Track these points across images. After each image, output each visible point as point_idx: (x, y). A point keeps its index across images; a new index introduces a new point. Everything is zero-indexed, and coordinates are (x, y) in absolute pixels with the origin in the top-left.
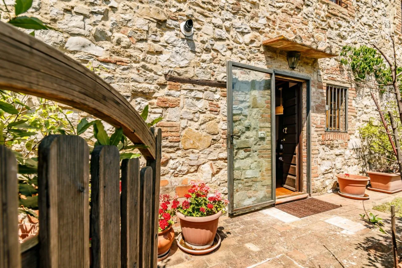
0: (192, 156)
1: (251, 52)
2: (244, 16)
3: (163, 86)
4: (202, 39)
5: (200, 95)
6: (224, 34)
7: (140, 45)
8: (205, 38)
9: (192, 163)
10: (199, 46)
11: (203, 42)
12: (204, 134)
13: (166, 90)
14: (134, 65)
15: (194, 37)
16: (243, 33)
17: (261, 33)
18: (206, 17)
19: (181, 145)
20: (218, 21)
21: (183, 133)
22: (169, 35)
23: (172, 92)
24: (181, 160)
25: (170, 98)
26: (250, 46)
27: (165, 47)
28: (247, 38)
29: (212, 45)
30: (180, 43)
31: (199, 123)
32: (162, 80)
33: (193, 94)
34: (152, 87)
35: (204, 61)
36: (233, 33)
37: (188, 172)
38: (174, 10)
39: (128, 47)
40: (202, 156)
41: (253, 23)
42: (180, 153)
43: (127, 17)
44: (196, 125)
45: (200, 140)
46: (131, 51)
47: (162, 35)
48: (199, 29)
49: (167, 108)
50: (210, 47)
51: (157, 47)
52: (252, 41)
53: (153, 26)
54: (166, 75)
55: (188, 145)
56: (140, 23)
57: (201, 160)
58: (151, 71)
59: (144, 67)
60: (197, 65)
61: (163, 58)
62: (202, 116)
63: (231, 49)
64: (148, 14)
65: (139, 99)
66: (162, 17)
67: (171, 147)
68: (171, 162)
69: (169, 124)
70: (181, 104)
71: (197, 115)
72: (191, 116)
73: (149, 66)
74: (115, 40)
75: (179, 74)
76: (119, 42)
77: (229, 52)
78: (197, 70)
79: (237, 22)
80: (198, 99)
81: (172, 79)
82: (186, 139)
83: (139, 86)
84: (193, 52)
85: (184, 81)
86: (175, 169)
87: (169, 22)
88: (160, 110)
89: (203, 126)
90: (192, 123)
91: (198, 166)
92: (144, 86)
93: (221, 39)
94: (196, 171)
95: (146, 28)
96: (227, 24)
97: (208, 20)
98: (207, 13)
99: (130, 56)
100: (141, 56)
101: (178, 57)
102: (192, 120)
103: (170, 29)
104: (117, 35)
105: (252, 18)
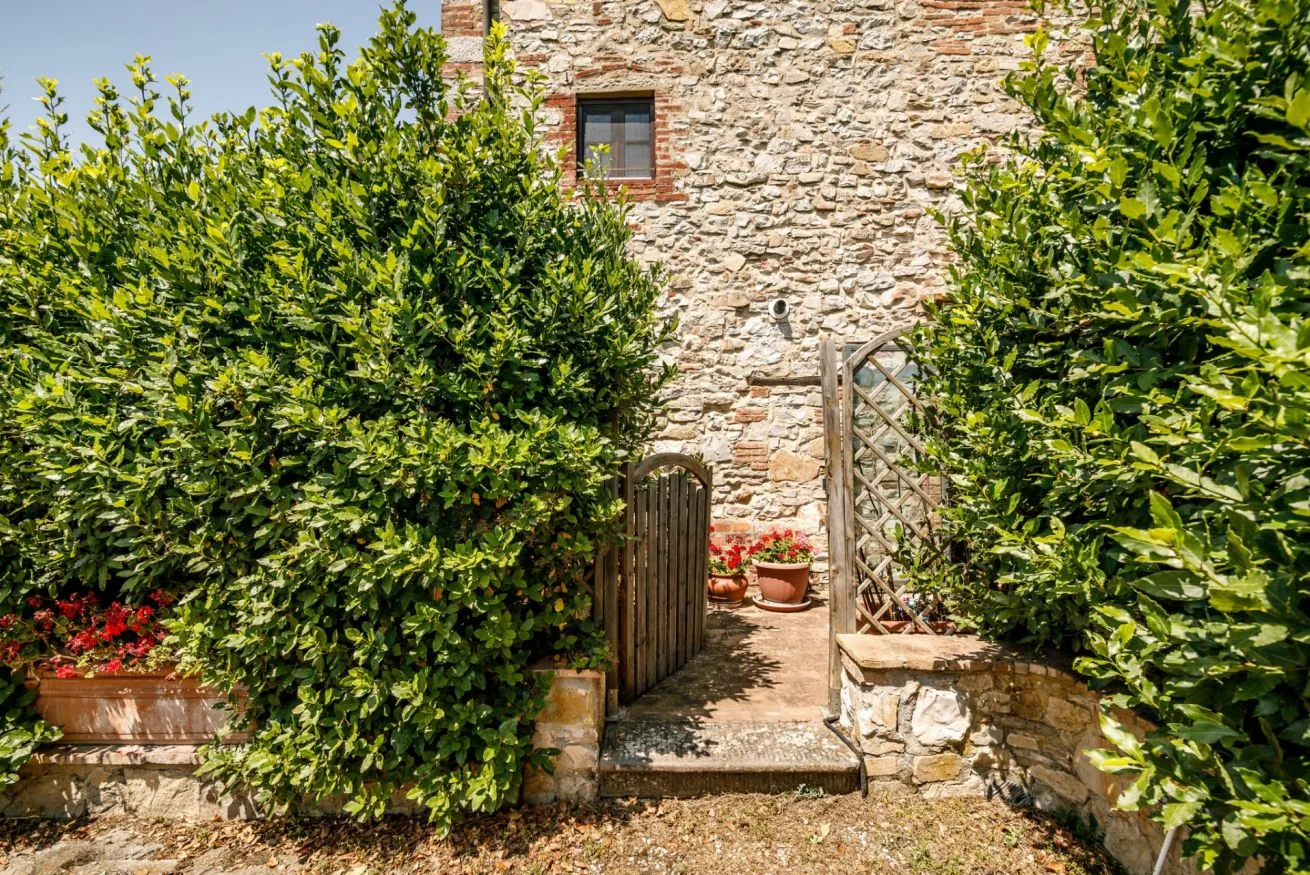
0: (786, 491)
1: (896, 319)
2: (882, 261)
3: (744, 393)
4: (802, 317)
5: (800, 400)
6: (841, 300)
7: (714, 344)
8: (808, 315)
9: (787, 502)
10: (797, 327)
11: (804, 322)
12: (807, 458)
13: (748, 399)
14: (707, 370)
15: (791, 317)
16: (878, 291)
17: (918, 281)
18: (810, 283)
19: (769, 475)
20: (832, 284)
21: (773, 457)
22: (753, 323)
23: (757, 400)
24: (770, 497)
25: (754, 408)
26: (895, 308)
27: (747, 340)
28: (887, 297)
29: (820, 323)
30: (769, 330)
31: (798, 441)
32: (743, 384)
33: (788, 400)
34: (730, 396)
35: (806, 350)
36: (859, 294)
37: (781, 515)
38: (759, 288)
39: (700, 349)
40: (804, 492)
41: (900, 270)
42: (767, 485)
43: (699, 313)
44: (794, 445)
45: (799, 467)
46: (704, 354)
47: (743, 324)
48: (798, 304)
49: (749, 423)
50: (816, 326)
51: (736, 342)
52: (897, 301)
53: (731, 316)
54: (748, 378)
55: (780, 475)
56: (714, 317)
57: (801, 499)
58: (728, 375)
59: (718, 371)
60: (796, 356)
61: (743, 356)
62: (803, 432)
63: (856, 322)
64: (725, 303)
65: (712, 414)
66: (743, 302)
67: (755, 477)
68: (755, 499)
69: (752, 444)
70: (770, 417)
71: (795, 430)
72: (786, 432)
73: (725, 369)
74: (684, 345)
75: (767, 374)
76: (689, 346)
77: (852, 327)
78: (796, 364)
79: (867, 275)
80: (797, 406)
81: (756, 382)
82: (778, 466)
83: (713, 396)
84: (789, 338)
85: (774, 383)
86: (761, 508)
87: (753, 305)
88: (739, 426)
89: (804, 447)
90: (787, 442)
91: (798, 507)
92: (720, 396)
93: (836, 310)
94: (794, 514)
95: (722, 322)
96: (848, 283)
97: (814, 287)
98: (811, 277)
99: (702, 360)
100: (716, 358)
101: (766, 351)
102: (787, 437)
103: (754, 314)
104: (687, 338)
105: (898, 261)
